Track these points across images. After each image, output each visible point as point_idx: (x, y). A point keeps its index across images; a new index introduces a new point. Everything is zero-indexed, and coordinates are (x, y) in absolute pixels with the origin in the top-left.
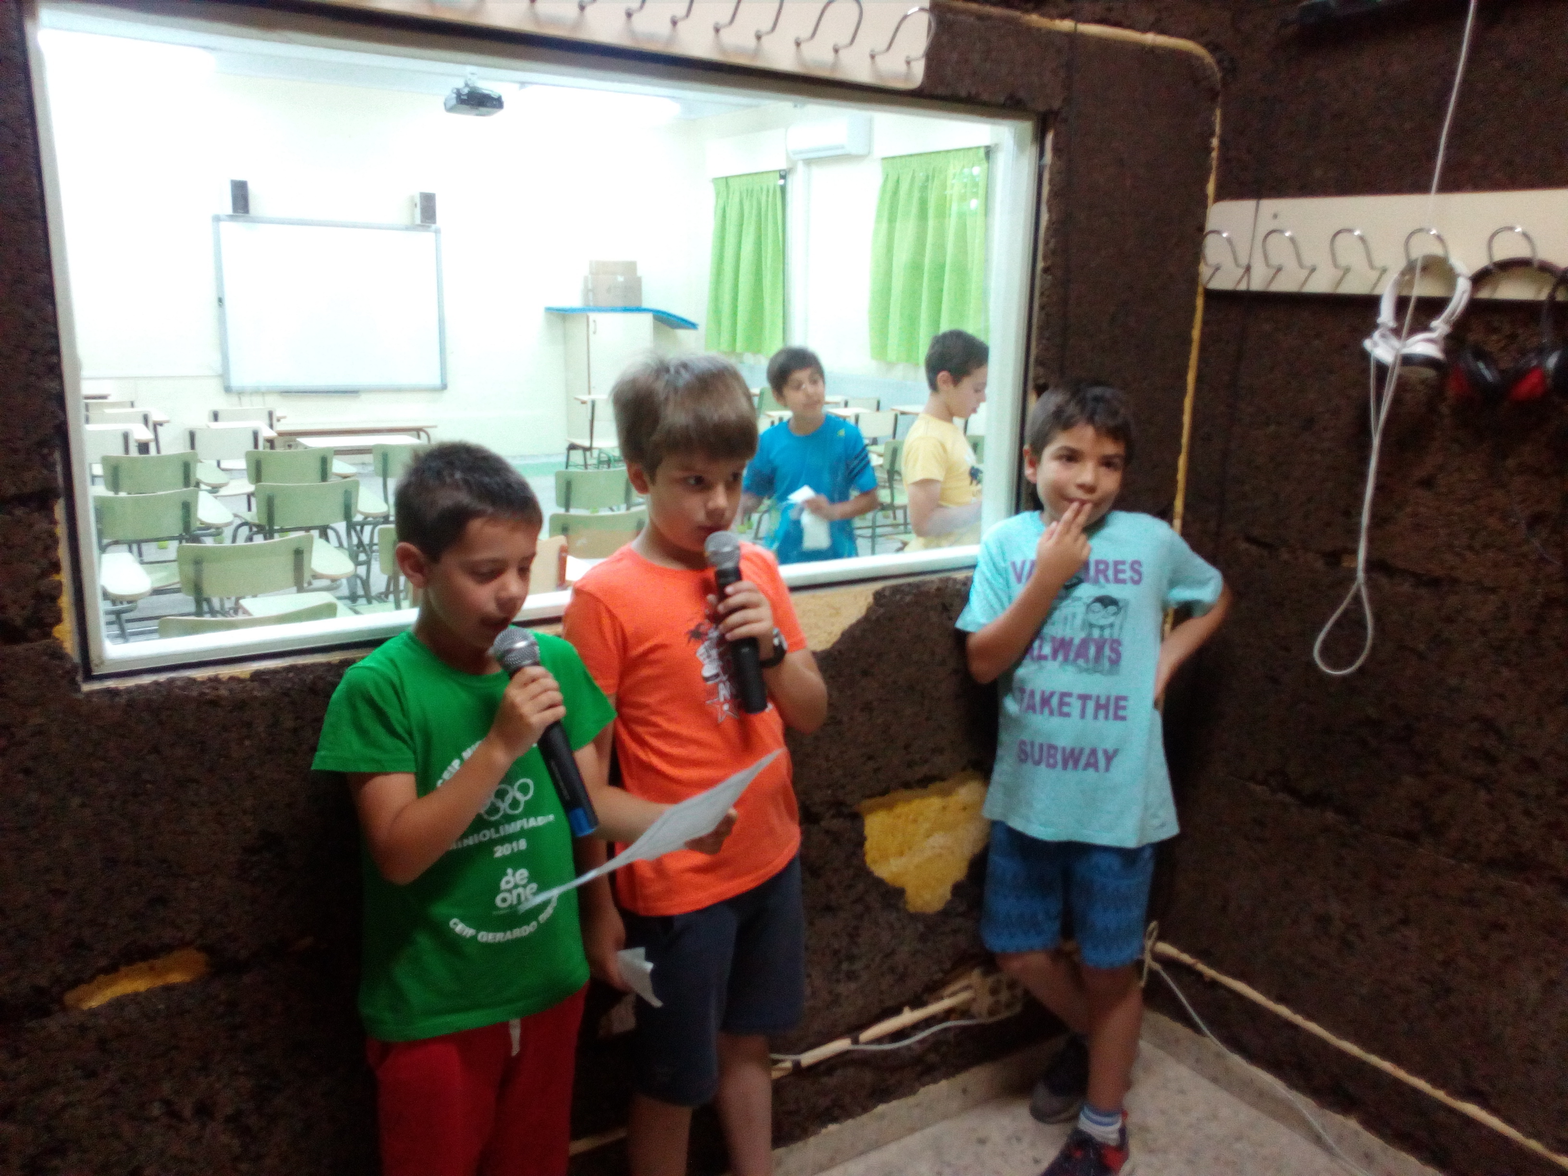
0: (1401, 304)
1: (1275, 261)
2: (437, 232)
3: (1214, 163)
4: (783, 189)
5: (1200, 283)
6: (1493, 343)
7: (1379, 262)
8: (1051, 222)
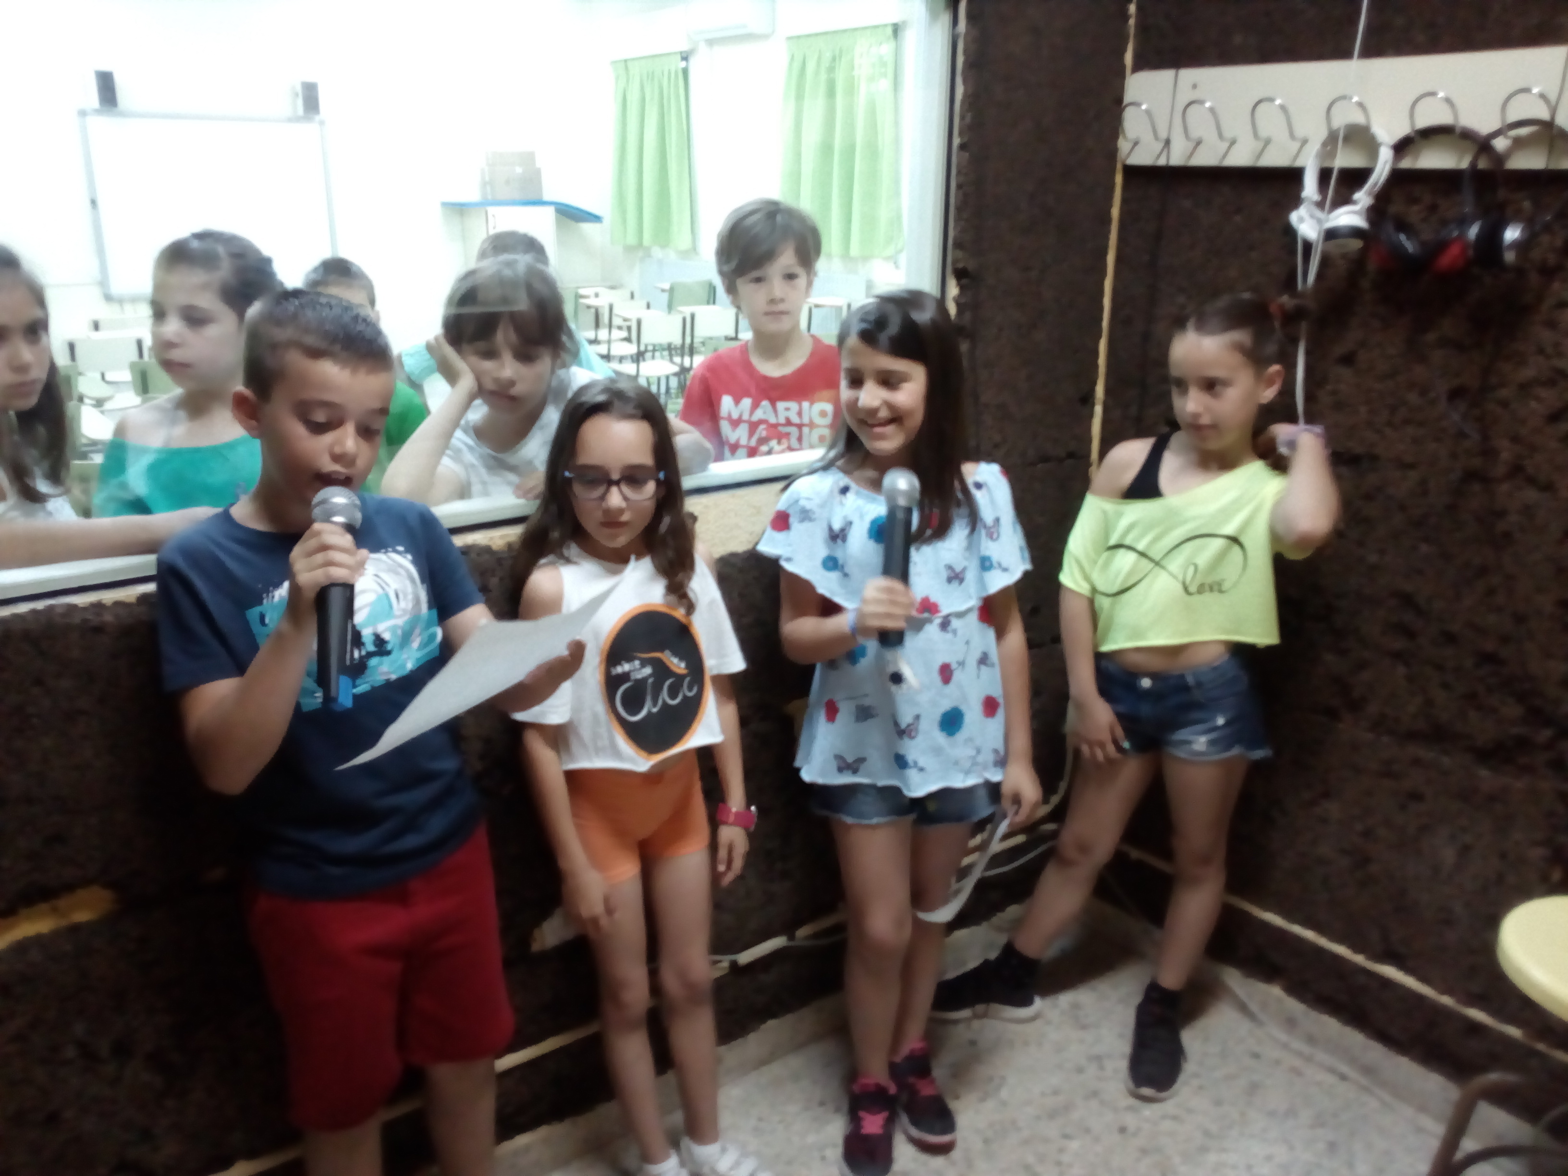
0: (1324, 175)
1: (1195, 133)
2: (322, 123)
3: (1132, 31)
4: (685, 72)
5: (1119, 159)
6: (1414, 214)
7: (1300, 132)
8: (966, 95)
